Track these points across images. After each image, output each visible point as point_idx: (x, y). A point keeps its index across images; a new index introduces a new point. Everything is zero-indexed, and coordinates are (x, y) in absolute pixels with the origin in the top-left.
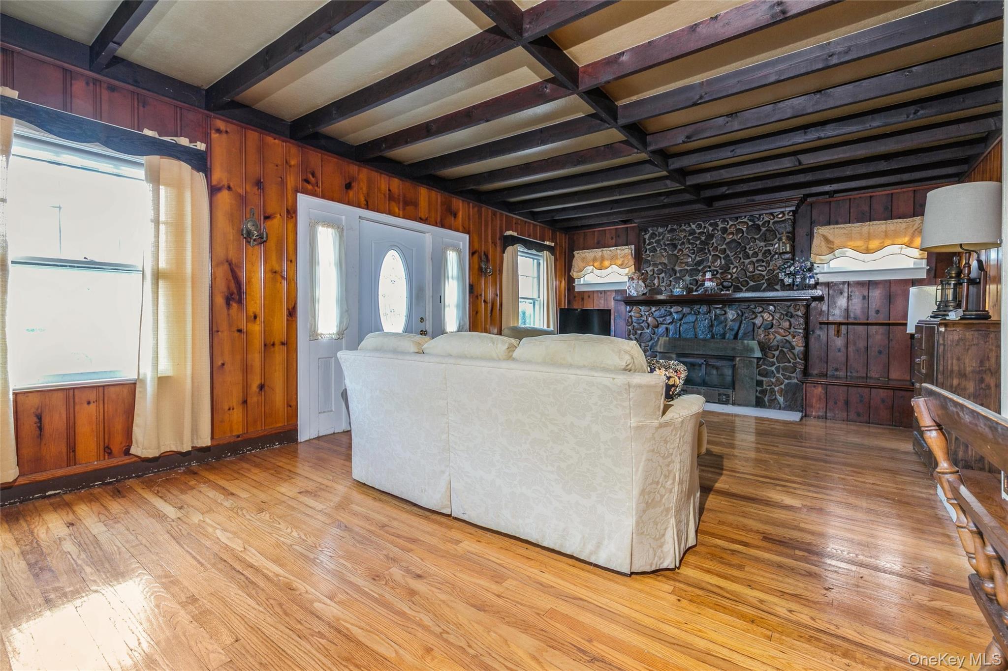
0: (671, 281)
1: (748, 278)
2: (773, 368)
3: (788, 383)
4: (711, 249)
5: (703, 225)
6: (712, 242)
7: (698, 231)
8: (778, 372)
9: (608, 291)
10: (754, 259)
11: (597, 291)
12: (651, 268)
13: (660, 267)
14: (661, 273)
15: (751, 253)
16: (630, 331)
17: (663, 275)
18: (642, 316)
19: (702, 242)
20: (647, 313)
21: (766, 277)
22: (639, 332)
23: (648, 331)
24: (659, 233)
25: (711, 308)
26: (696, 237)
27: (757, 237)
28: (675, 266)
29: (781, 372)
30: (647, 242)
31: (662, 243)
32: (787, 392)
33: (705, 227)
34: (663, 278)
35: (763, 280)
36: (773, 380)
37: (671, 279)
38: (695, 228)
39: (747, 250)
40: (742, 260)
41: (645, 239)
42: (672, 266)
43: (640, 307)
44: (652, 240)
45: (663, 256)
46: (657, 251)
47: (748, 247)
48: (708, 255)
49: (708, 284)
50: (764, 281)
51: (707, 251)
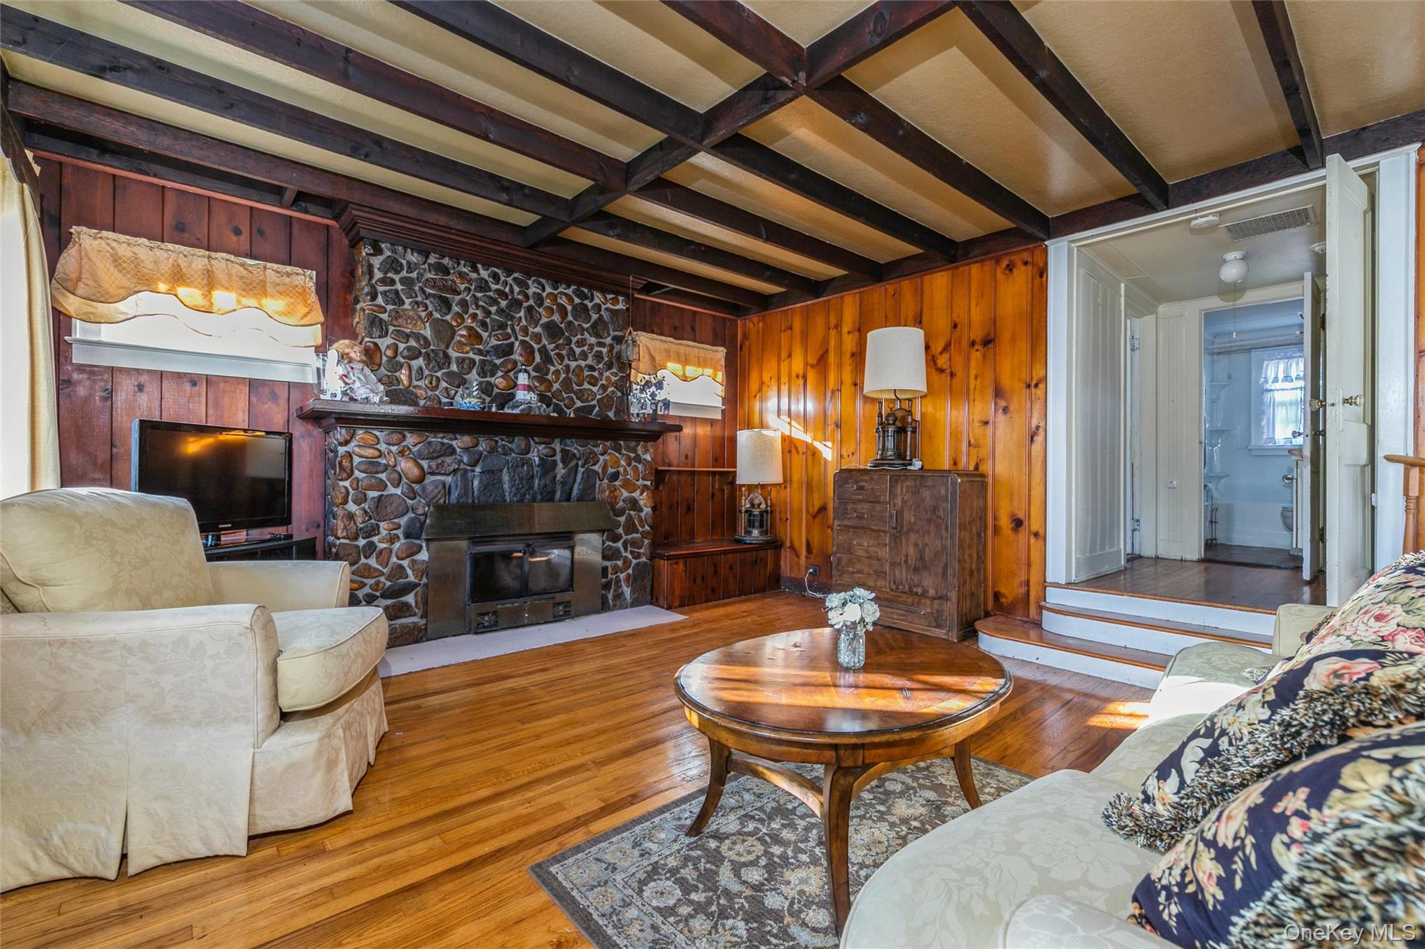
0: (438, 379)
1: (575, 393)
2: (619, 545)
3: (637, 564)
4: (517, 328)
5: (503, 278)
6: (517, 316)
7: (494, 287)
8: (626, 549)
9: (225, 379)
10: (583, 363)
11: (179, 376)
12: (388, 341)
13: (413, 343)
14: (416, 358)
15: (578, 350)
16: (348, 493)
17: (420, 362)
18: (381, 455)
19: (501, 311)
20: (394, 449)
21: (598, 397)
22: (373, 494)
23: (398, 491)
24: (409, 263)
25: (532, 443)
26: (490, 297)
27: (586, 326)
28: (447, 347)
29: (629, 549)
30: (378, 275)
31: (417, 288)
32: (635, 580)
33: (506, 283)
34: (421, 369)
35: (593, 400)
36: (620, 563)
37: (439, 374)
38: (486, 277)
39: (573, 346)
40: (566, 361)
41: (370, 267)
42: (443, 347)
43: (377, 433)
44: (390, 275)
45: (420, 317)
46: (404, 303)
47: (574, 340)
48: (513, 339)
49: (521, 395)
50: (595, 402)
51: (509, 330)
